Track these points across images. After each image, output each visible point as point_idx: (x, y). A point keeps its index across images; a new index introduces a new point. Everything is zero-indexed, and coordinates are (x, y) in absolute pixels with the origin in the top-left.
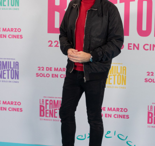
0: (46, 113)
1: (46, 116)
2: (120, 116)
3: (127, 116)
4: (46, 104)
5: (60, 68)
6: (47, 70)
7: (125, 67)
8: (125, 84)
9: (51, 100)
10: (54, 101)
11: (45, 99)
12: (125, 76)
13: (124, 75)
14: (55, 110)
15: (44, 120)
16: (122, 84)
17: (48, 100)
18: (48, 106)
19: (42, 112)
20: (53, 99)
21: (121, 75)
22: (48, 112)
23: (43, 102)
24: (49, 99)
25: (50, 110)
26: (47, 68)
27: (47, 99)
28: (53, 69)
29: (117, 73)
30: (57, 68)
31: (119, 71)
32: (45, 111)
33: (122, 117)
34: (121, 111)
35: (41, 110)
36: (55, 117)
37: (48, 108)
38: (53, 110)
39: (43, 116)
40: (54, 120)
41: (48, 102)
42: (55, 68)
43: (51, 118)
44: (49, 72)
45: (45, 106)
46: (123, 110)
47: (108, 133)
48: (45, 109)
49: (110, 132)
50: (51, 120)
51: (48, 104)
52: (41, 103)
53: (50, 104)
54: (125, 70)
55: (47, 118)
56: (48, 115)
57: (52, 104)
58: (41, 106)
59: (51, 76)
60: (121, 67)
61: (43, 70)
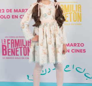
0: (9, 52)
1: (8, 55)
2: (77, 51)
3: (83, 50)
4: (8, 43)
5: (20, 10)
6: (7, 12)
7: (80, 5)
8: (81, 21)
9: (12, 40)
10: (16, 40)
11: (6, 39)
12: (81, 14)
13: (79, 13)
14: (16, 48)
15: (7, 58)
16: (78, 21)
17: (9, 40)
18: (10, 45)
19: (4, 51)
20: (14, 39)
21: (77, 12)
22: (10, 51)
23: (5, 41)
24: (11, 39)
25: (12, 49)
26: (7, 10)
27: (9, 38)
28: (13, 11)
29: (73, 11)
30: (17, 10)
31: (75, 9)
32: (7, 50)
33: (79, 52)
34: (78, 46)
35: (3, 50)
36: (17, 55)
37: (10, 47)
38: (14, 49)
39: (6, 55)
40: (16, 58)
41: (10, 42)
42: (15, 10)
43: (13, 56)
44: (9, 14)
45: (6, 45)
46: (80, 45)
47: (66, 67)
48: (7, 48)
49: (69, 66)
50: (13, 58)
51: (9, 43)
52: (3, 43)
53: (12, 43)
54: (80, 8)
55: (9, 57)
56: (10, 54)
57: (13, 43)
58: (3, 46)
59: (11, 17)
60: (76, 5)
61: (3, 12)
